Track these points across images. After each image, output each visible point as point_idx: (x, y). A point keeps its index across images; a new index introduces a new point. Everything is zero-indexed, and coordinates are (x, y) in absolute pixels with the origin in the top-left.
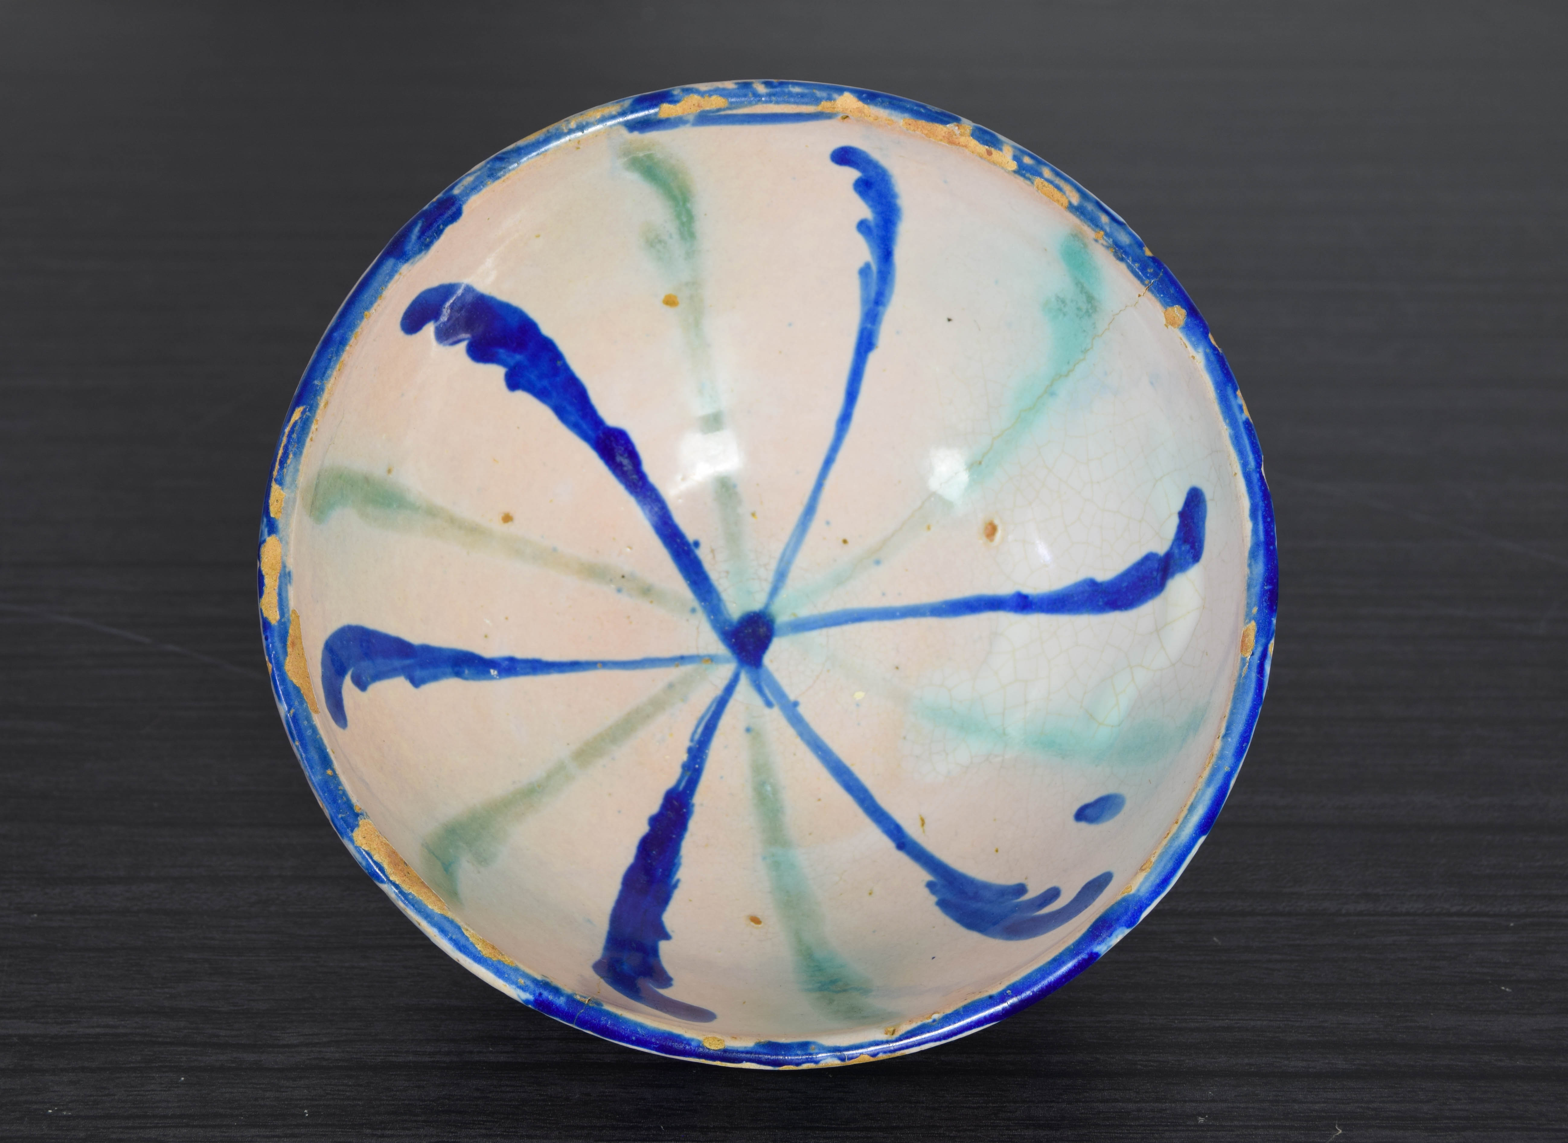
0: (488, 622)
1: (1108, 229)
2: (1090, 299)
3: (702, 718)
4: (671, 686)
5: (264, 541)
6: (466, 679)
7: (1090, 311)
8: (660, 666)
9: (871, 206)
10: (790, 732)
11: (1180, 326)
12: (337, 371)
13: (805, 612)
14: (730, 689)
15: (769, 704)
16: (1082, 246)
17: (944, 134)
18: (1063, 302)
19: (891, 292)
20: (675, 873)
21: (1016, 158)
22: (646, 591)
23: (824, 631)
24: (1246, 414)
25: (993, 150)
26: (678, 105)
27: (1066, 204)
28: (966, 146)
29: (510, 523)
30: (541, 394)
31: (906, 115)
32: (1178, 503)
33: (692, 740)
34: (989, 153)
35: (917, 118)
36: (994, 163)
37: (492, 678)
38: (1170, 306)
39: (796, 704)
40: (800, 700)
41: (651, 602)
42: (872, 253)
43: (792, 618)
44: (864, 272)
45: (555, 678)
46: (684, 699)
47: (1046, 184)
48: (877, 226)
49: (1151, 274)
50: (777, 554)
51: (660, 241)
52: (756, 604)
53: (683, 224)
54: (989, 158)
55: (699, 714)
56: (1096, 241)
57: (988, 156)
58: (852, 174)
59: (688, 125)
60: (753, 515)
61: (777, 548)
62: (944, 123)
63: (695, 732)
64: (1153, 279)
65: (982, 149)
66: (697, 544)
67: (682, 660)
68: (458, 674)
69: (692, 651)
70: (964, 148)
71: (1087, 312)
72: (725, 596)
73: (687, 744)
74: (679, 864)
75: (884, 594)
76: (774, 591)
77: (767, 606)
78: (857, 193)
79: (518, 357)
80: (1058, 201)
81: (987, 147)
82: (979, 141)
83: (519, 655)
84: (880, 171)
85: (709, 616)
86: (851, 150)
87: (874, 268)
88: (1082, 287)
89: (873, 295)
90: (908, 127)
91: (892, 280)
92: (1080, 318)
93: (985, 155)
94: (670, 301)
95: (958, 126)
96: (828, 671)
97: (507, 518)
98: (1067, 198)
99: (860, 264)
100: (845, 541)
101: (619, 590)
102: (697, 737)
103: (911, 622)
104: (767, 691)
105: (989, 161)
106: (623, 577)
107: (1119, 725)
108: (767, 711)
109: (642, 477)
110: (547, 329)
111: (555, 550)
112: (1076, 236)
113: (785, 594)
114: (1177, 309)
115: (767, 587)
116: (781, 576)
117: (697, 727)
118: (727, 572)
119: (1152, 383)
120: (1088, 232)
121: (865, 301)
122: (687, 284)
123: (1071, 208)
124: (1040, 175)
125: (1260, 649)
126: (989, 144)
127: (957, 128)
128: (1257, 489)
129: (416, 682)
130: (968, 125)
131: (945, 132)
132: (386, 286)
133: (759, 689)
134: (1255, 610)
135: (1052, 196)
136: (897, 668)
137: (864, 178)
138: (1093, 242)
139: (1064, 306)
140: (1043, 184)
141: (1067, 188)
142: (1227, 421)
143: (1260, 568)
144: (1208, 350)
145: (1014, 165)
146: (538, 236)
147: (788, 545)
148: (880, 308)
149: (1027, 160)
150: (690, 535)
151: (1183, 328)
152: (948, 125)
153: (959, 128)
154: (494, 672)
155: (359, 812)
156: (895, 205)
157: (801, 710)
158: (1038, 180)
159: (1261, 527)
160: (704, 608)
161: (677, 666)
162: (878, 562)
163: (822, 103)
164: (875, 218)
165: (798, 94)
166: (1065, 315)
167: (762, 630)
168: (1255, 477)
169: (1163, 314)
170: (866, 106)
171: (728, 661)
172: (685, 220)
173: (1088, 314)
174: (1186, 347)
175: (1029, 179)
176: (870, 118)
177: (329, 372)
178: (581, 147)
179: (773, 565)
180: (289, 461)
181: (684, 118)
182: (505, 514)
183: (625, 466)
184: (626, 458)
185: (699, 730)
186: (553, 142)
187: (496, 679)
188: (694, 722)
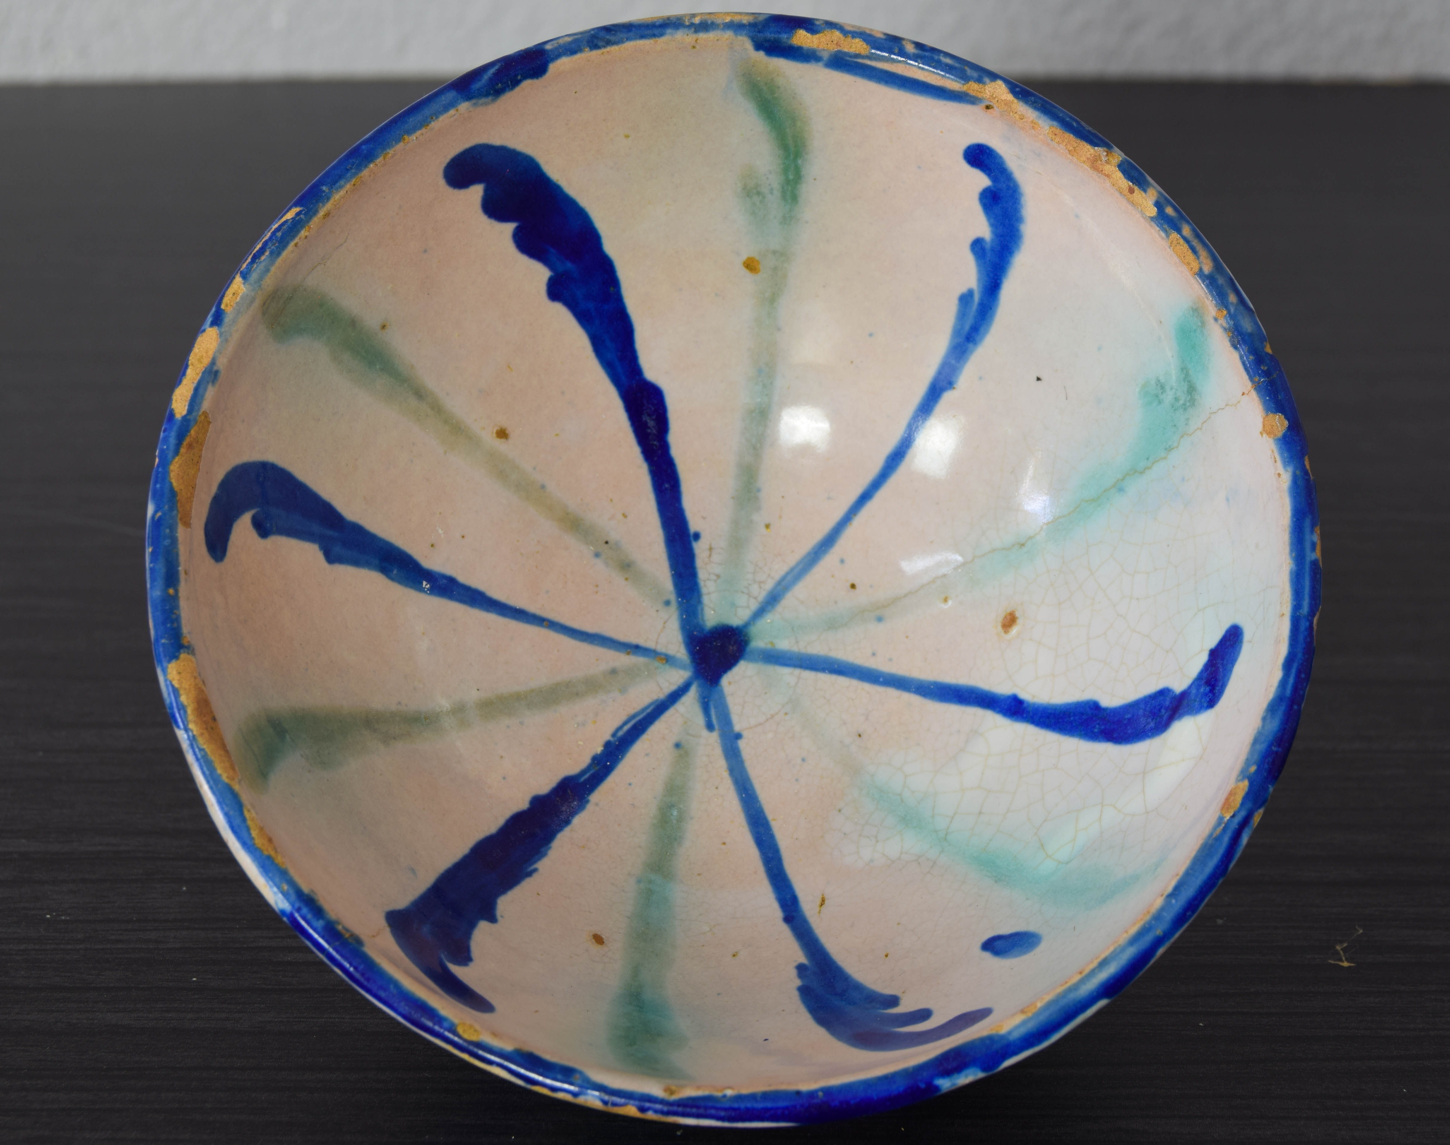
0: (440, 531)
1: (1232, 310)
2: (1192, 389)
3: (633, 716)
4: (614, 672)
5: (204, 331)
6: (392, 579)
7: (1188, 404)
8: (610, 648)
9: (992, 225)
10: (721, 764)
11: (1276, 437)
12: (351, 185)
13: (784, 645)
14: (675, 697)
15: (710, 727)
16: (1200, 324)
17: (1089, 156)
18: (1162, 387)
19: (987, 331)
20: (535, 862)
21: (1157, 204)
22: (626, 566)
23: (797, 671)
24: (1317, 555)
25: (1136, 188)
26: (818, 36)
27: (1196, 269)
28: (1108, 176)
29: (503, 440)
30: (583, 317)
31: (1055, 123)
32: (1213, 640)
33: (614, 735)
34: (1131, 191)
35: (1066, 131)
36: (1133, 203)
37: (421, 590)
38: (1272, 412)
39: (738, 736)
40: (745, 734)
41: (627, 579)
42: (979, 280)
43: (769, 646)
44: (965, 299)
45: (492, 618)
46: (623, 690)
47: (1182, 241)
48: (993, 250)
49: (1263, 371)
50: (778, 576)
51: (758, 193)
52: (736, 620)
53: (788, 181)
54: (1130, 196)
55: (632, 711)
56: (1216, 319)
57: (1129, 194)
58: (981, 180)
59: (821, 64)
60: (767, 526)
61: (779, 569)
62: (1094, 144)
63: (620, 728)
64: (1263, 377)
65: (1125, 183)
66: (697, 536)
67: (635, 649)
68: (384, 571)
69: (650, 645)
70: (1106, 178)
71: (1184, 404)
72: (706, 599)
73: (607, 737)
74: (545, 854)
75: (874, 654)
76: (760, 612)
77: (747, 625)
78: (981, 205)
79: (569, 265)
80: (1189, 264)
81: (1131, 184)
82: (1124, 175)
83: (462, 578)
84: (1012, 185)
85: (681, 615)
86: (987, 151)
87: (977, 298)
88: (1187, 375)
89: (967, 327)
90: (1054, 137)
91: (992, 317)
92: (1175, 410)
93: (1126, 192)
94: (751, 265)
95: (1107, 152)
96: (786, 714)
97: (502, 434)
98: (1199, 263)
99: (963, 289)
100: (853, 586)
101: (597, 555)
102: (620, 733)
103: (892, 693)
104: (713, 712)
105: (1128, 200)
106: (607, 543)
107: (1067, 863)
108: (705, 733)
109: (665, 447)
110: (610, 248)
111: (543, 487)
112: (1197, 311)
113: (768, 619)
114: (1279, 417)
115: (754, 606)
116: (772, 600)
117: (625, 723)
118: (718, 576)
119: (1227, 500)
120: (1210, 306)
121: (957, 332)
122: (774, 252)
123: (1202, 274)
124: (1179, 230)
125: (1243, 814)
126: (1134, 181)
127: (1105, 154)
128: (1301, 638)
129: (331, 558)
130: (1118, 156)
131: (1091, 155)
132: (437, 118)
133: (706, 708)
134: (1253, 769)
135: (1184, 257)
136: (860, 736)
137: (992, 188)
138: (1212, 321)
139: (1162, 393)
140: (1178, 242)
141: (1203, 253)
142: (1294, 554)
143: (1274, 725)
144: (1298, 472)
145: (1153, 211)
146: (627, 136)
147: (792, 570)
148: (970, 345)
149: (1169, 211)
150: (694, 524)
151: (1279, 440)
152: (1096, 148)
153: (1107, 155)
154: (426, 585)
155: (186, 644)
156: (1018, 230)
157: (742, 744)
158: (1175, 235)
159: (1291, 680)
160: (680, 604)
161: (628, 654)
162: (880, 619)
163: (970, 83)
164: (992, 240)
165: (947, 65)
166: (1160, 402)
167: (732, 648)
168: (1304, 625)
169: (1261, 420)
170: (1016, 101)
171: (683, 667)
172: (791, 177)
173: (1184, 407)
174: (1275, 462)
175: (1166, 231)
176: (1015, 115)
177: (342, 182)
178: (698, 47)
179: (769, 585)
180: (263, 258)
181: (818, 53)
182: (501, 429)
183: (649, 428)
184: (653, 420)
185: (626, 728)
186: (669, 31)
187: (426, 592)
188: (624, 718)
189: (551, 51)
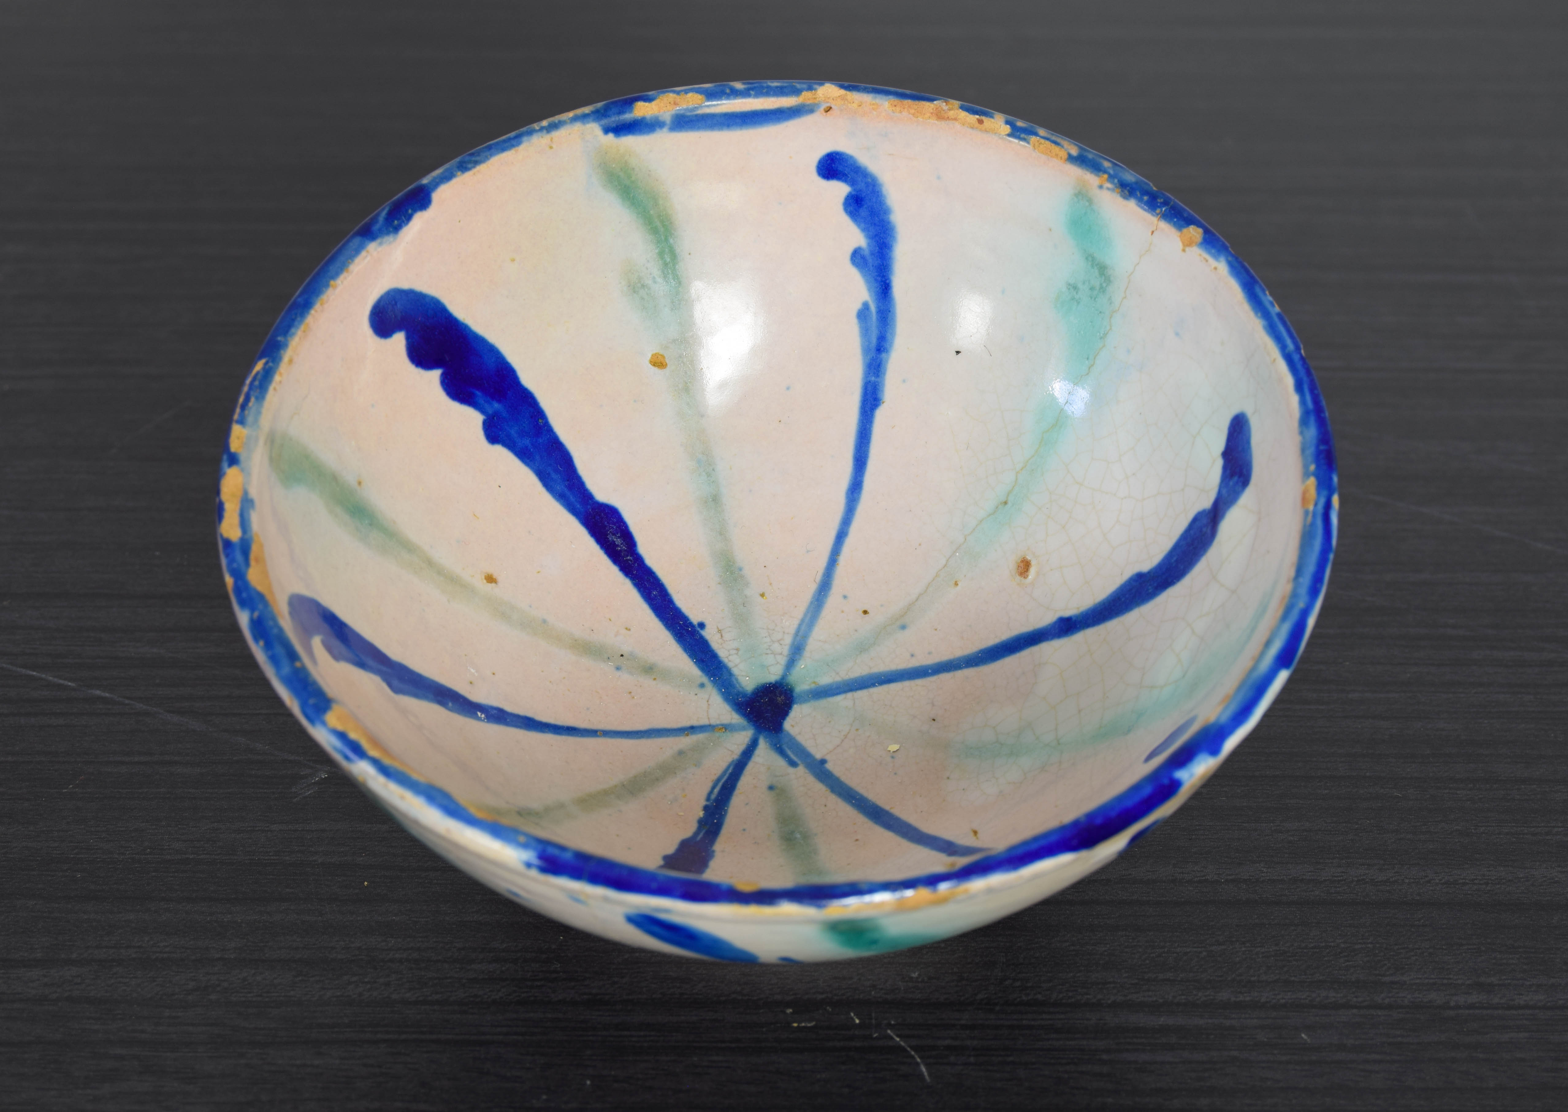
0: (472, 670)
1: (1111, 172)
2: (1103, 270)
3: (718, 780)
4: (681, 753)
5: (225, 474)
6: (450, 711)
7: (1104, 285)
8: (668, 736)
9: (863, 230)
10: (819, 788)
11: (1198, 243)
12: (301, 330)
13: (825, 680)
14: (748, 753)
15: (793, 764)
16: (1087, 204)
17: (932, 111)
18: (1075, 288)
19: (893, 334)
21: (1007, 122)
22: (649, 669)
23: (850, 695)
24: (1277, 309)
25: (983, 118)
26: (654, 103)
27: (1065, 156)
28: (956, 119)
29: (494, 585)
30: (523, 455)
31: (891, 97)
33: (708, 799)
34: (981, 122)
35: (902, 99)
36: (986, 131)
37: (479, 719)
38: (1184, 227)
39: (823, 762)
40: (827, 758)
41: (655, 679)
42: (869, 290)
43: (813, 686)
44: (863, 314)
45: (550, 737)
46: (698, 764)
47: (1042, 141)
48: (872, 254)
49: (1161, 203)
50: (792, 630)
51: (643, 286)
52: (772, 675)
53: (666, 264)
54: (981, 126)
55: (715, 777)
56: (1101, 187)
57: (979, 125)
58: (840, 190)
59: (665, 130)
60: (762, 595)
61: (790, 625)
62: (931, 100)
63: (711, 792)
64: (1163, 207)
65: (973, 118)
66: (702, 625)
67: (692, 729)
68: (441, 703)
69: (704, 721)
70: (954, 121)
71: (1101, 287)
72: (735, 671)
73: (703, 803)
75: (912, 656)
76: (791, 663)
77: (784, 677)
78: (848, 215)
79: (496, 405)
80: (1057, 155)
81: (977, 117)
82: (969, 112)
83: (509, 708)
84: (869, 180)
85: (720, 690)
86: (838, 157)
87: (873, 308)
88: (1093, 259)
89: (874, 341)
90: (894, 108)
91: (893, 320)
92: (1095, 299)
93: (977, 124)
94: (658, 362)
95: (945, 102)
96: (857, 730)
97: (490, 579)
98: (1066, 150)
99: (858, 306)
100: (865, 612)
101: (618, 669)
102: (713, 797)
103: (945, 677)
104: (789, 753)
105: (981, 130)
106: (622, 655)
107: (1184, 676)
108: (791, 770)
109: (639, 559)
110: (528, 379)
111: (544, 622)
112: (1081, 194)
113: (801, 665)
114: (1193, 229)
115: (783, 661)
116: (797, 650)
117: (713, 788)
118: (737, 650)
119: (1177, 334)
120: (1091, 179)
121: (866, 350)
122: (674, 341)
123: (1071, 159)
124: (1036, 134)
125: (1322, 501)
126: (980, 113)
127: (944, 104)
128: (1299, 366)
129: (394, 689)
130: (957, 103)
131: (933, 109)
132: (353, 261)
133: (781, 752)
134: (1312, 467)
135: (1050, 152)
136: (934, 720)
137: (853, 193)
138: (1098, 191)
139: (1077, 293)
140: (1040, 142)
141: (1066, 143)
142: (1259, 314)
143: (1312, 432)
144: (1230, 258)
145: (1007, 129)
146: (513, 260)
147: (802, 621)
148: (884, 355)
149: (1020, 124)
150: (694, 617)
151: (1201, 244)
152: (935, 102)
153: (947, 104)
154: (481, 715)
155: (331, 700)
156: (889, 223)
157: (829, 766)
158: (1033, 139)
159: (1308, 398)
160: (714, 682)
161: (687, 735)
162: (903, 627)
163: (803, 93)
164: (869, 245)
165: (777, 87)
166: (1078, 303)
167: (780, 699)
168: (1296, 357)
169: (1179, 239)
170: (848, 93)
171: (744, 729)
172: (668, 260)
173: (1103, 290)
174: (1207, 261)
175: (1024, 140)
176: (853, 105)
177: (293, 330)
178: (554, 146)
179: (788, 640)
180: (250, 404)
181: (660, 118)
182: (488, 575)
183: (618, 546)
184: (619, 537)
185: (716, 791)
186: (525, 139)
187: (483, 721)
188: (710, 785)
189: (429, 183)
